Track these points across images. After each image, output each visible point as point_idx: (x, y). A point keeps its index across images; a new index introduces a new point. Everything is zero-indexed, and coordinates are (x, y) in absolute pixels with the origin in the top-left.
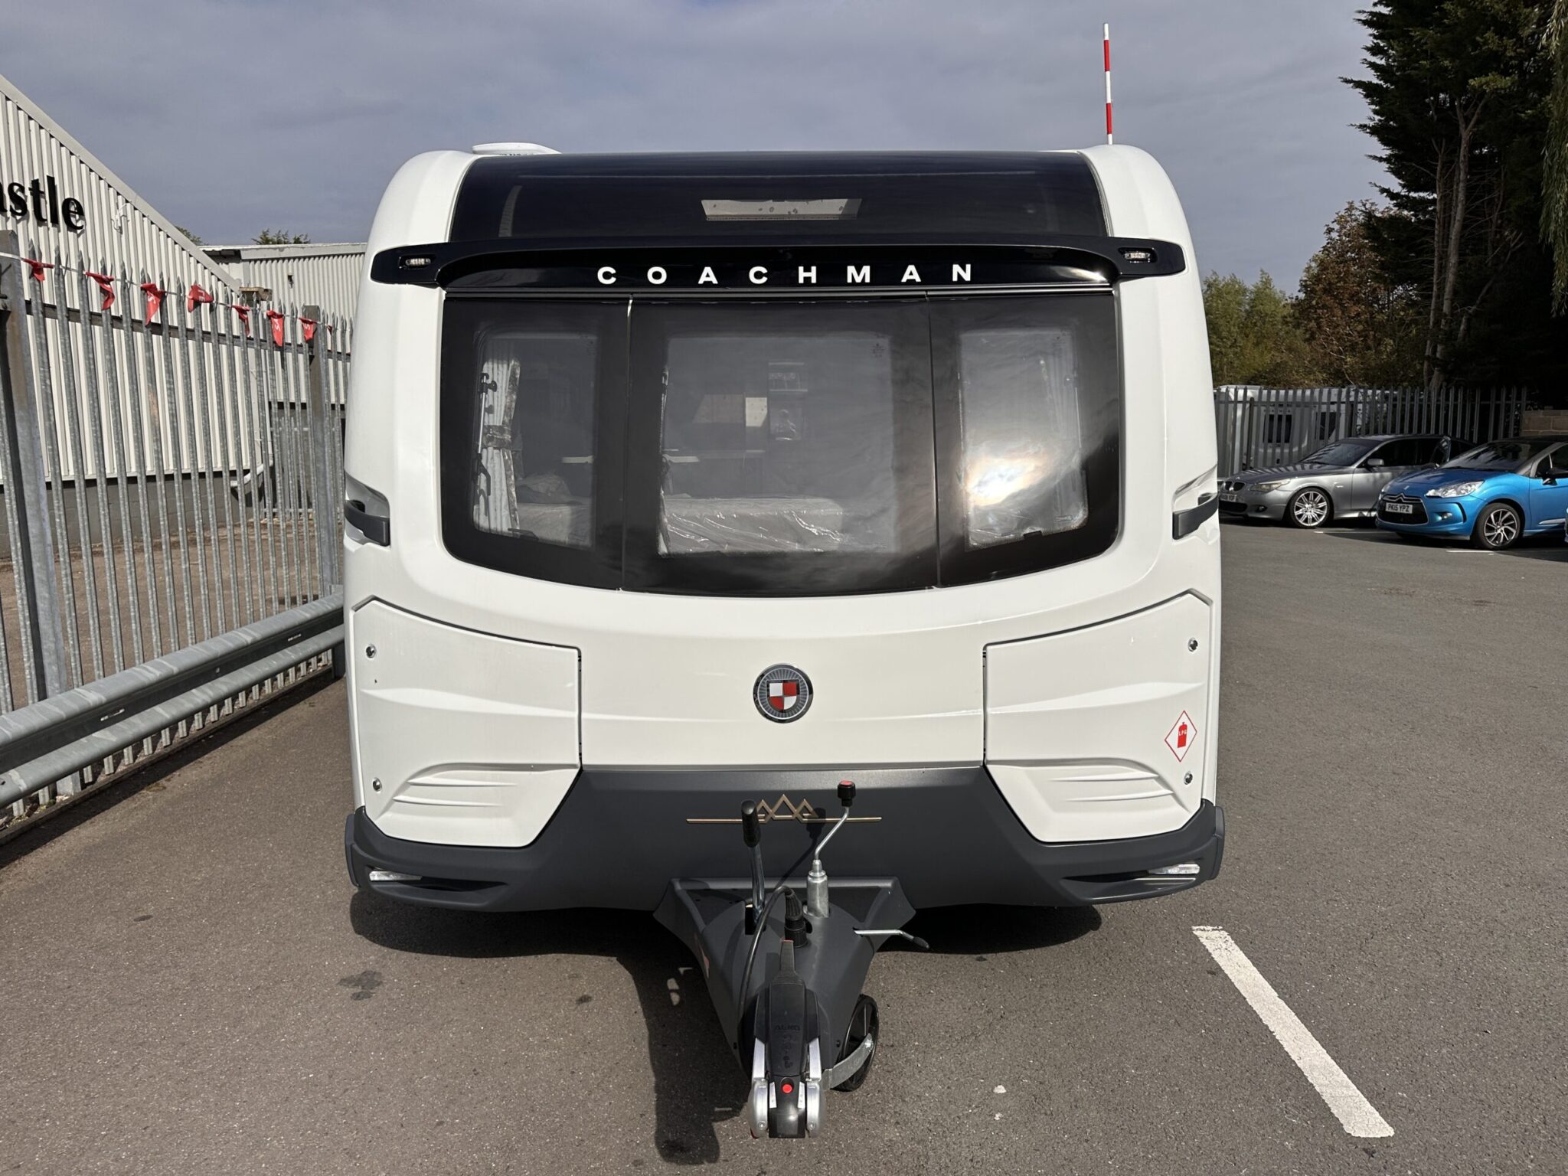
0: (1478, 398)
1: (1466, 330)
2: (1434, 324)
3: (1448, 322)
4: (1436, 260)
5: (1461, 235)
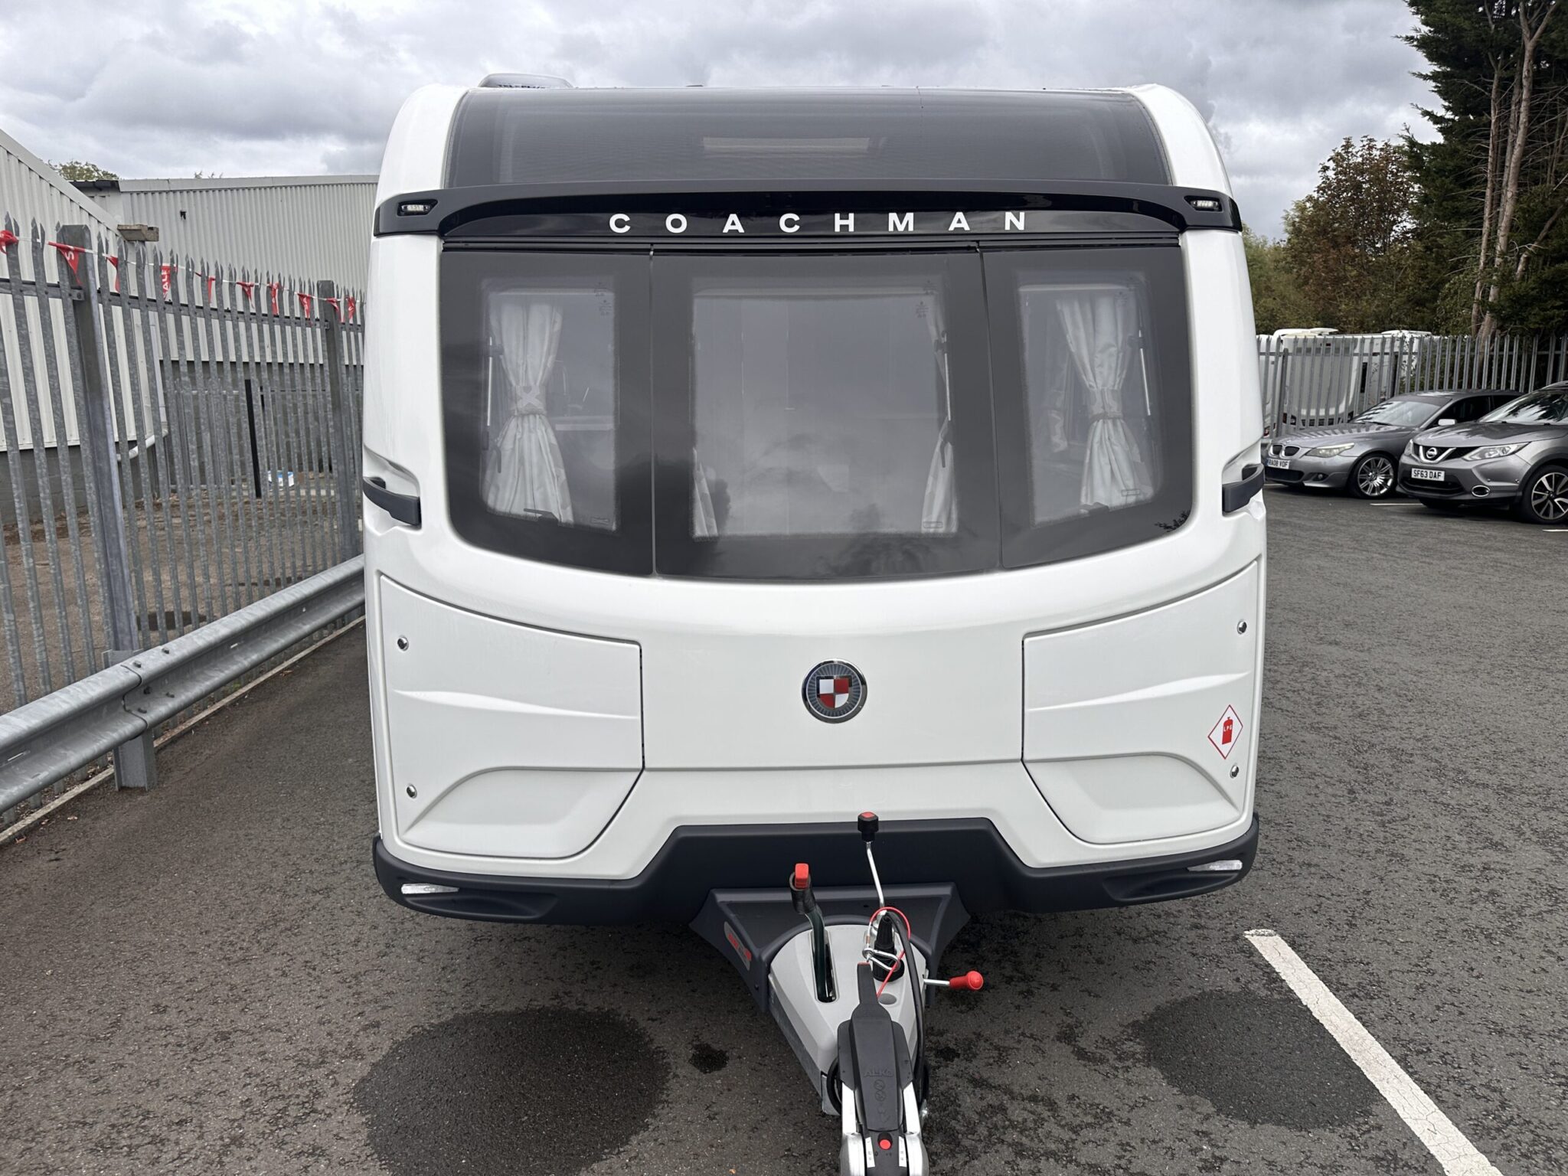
0: (1535, 349)
1: (1523, 271)
2: (1485, 264)
3: (1505, 261)
4: (1488, 192)
5: (1522, 162)
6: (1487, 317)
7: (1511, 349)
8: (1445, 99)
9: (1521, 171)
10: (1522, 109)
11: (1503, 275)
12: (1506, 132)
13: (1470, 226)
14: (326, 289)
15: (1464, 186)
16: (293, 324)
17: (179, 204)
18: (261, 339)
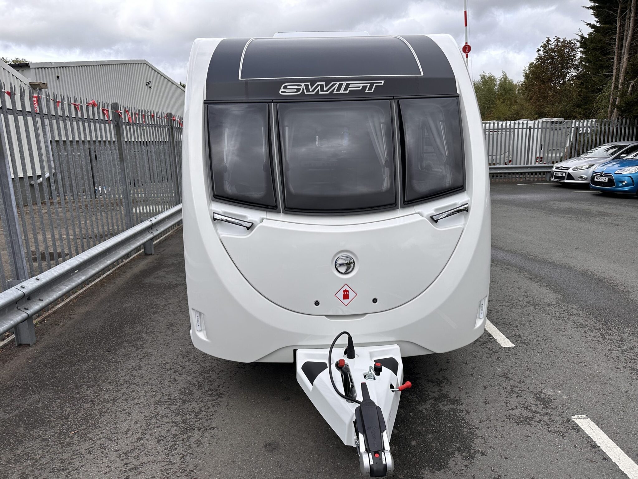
0: (636, 124)
1: (631, 91)
2: (614, 88)
3: (623, 87)
4: (616, 57)
5: (631, 44)
6: (615, 111)
7: (626, 124)
8: (596, 18)
9: (630, 48)
10: (631, 21)
11: (623, 93)
12: (624, 31)
13: (607, 72)
14: (115, 106)
15: (605, 55)
16: (100, 123)
17: (56, 73)
18: (84, 130)
